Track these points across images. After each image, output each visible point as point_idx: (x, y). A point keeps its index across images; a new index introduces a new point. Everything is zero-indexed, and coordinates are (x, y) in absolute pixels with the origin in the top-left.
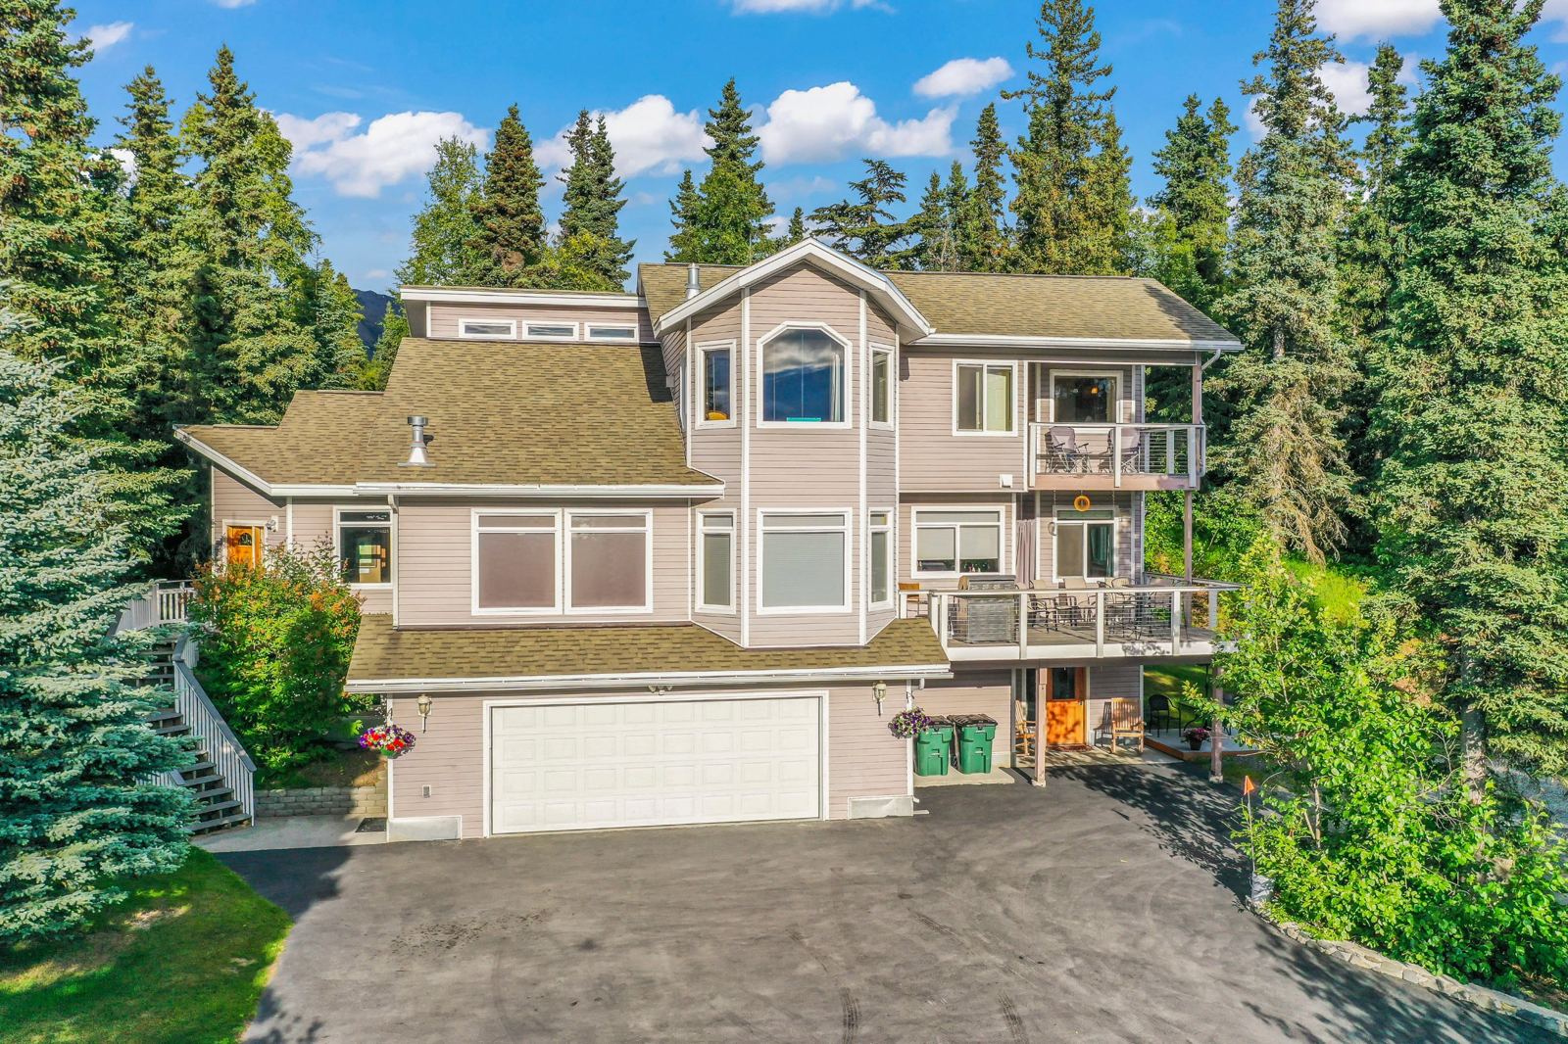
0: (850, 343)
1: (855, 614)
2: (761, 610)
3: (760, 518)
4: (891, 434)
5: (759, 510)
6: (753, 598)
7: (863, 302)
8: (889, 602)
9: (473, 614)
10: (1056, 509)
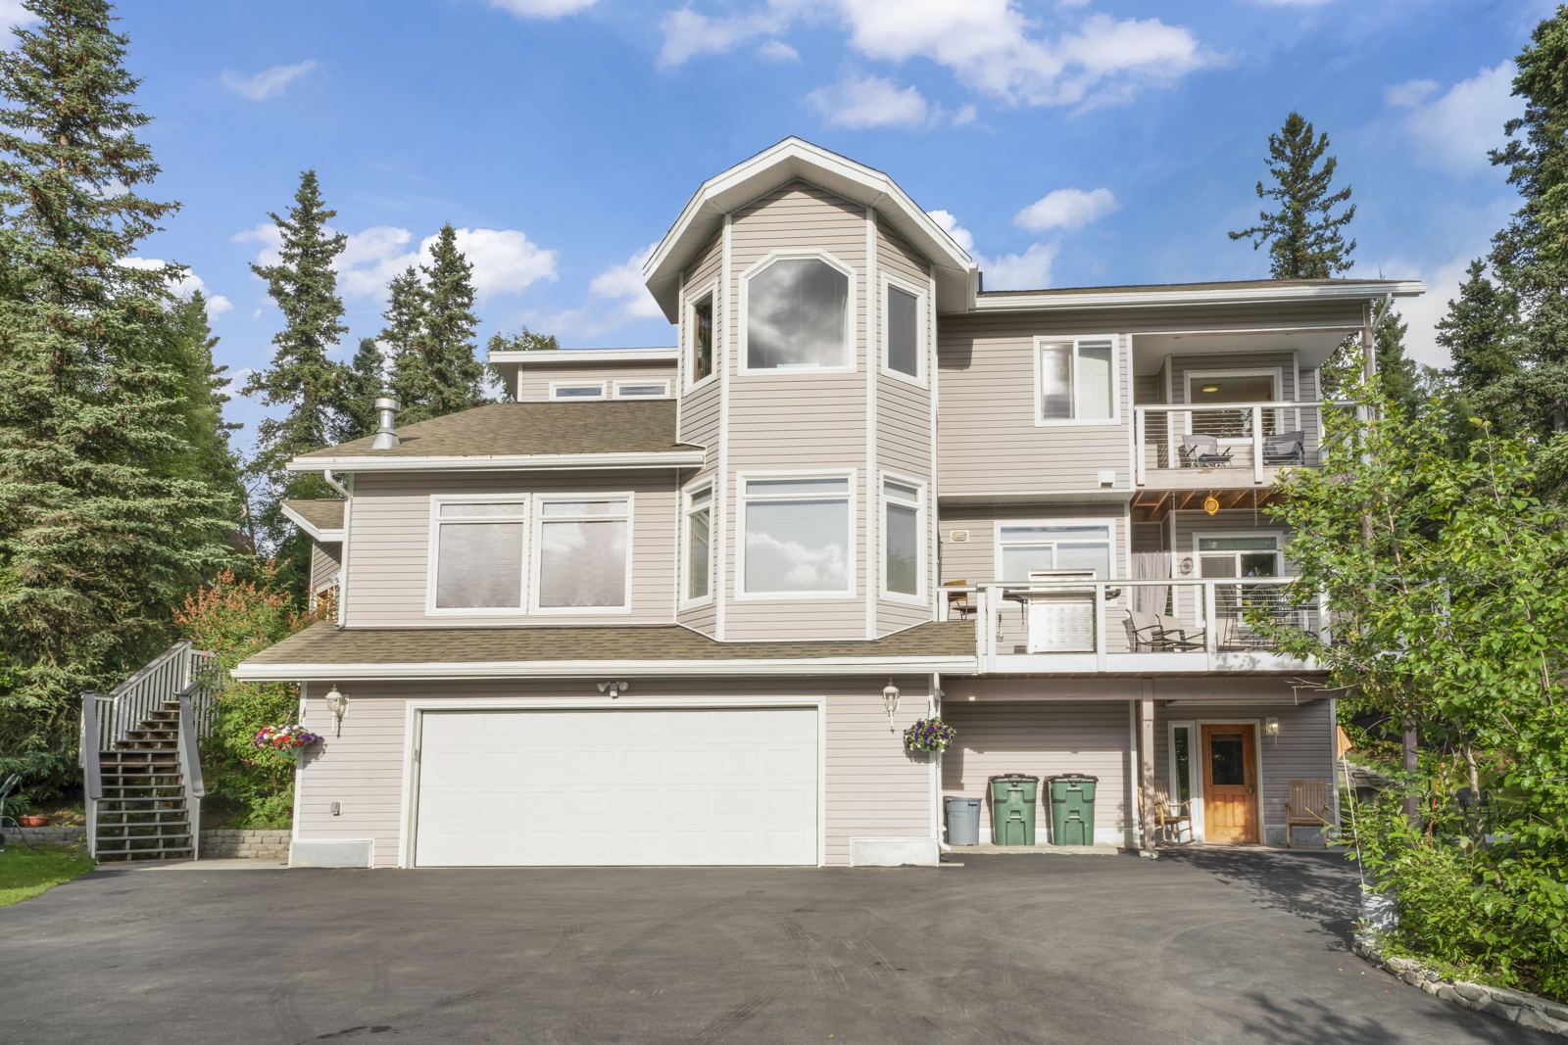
0: (855, 271)
1: (860, 601)
2: (740, 595)
3: (741, 484)
4: (925, 393)
5: (740, 474)
6: (731, 580)
7: (870, 226)
8: (920, 597)
9: (428, 613)
10: (1196, 537)
